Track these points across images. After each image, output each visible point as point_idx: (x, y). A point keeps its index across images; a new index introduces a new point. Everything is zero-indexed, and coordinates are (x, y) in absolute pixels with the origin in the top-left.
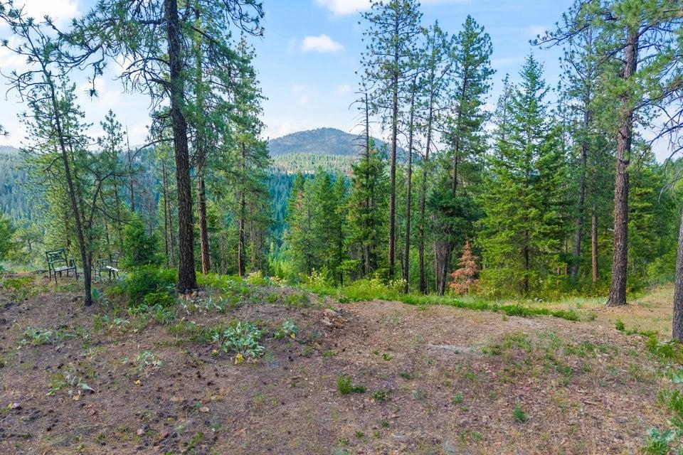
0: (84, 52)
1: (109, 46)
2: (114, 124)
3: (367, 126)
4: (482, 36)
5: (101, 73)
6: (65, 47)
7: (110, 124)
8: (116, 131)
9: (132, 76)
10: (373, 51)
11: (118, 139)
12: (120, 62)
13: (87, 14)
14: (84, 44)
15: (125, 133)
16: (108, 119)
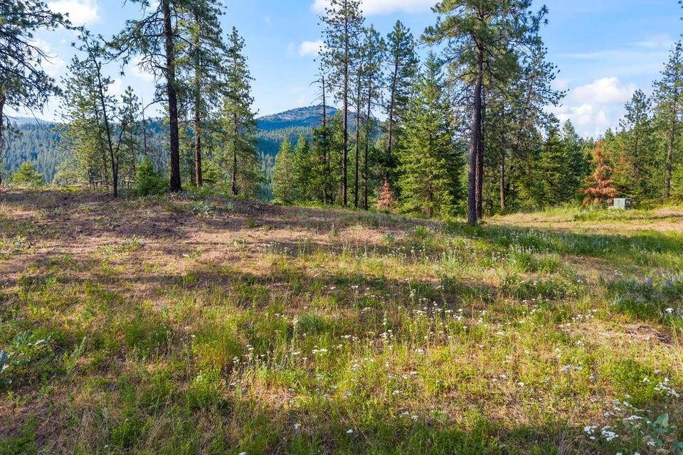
0: (119, 52)
1: (132, 50)
2: (132, 97)
3: (324, 100)
4: (407, 35)
5: (127, 63)
6: (108, 49)
7: (129, 97)
8: (133, 102)
9: (144, 64)
10: (329, 45)
11: (135, 108)
12: (138, 57)
13: (120, 32)
14: (119, 48)
15: (140, 104)
16: (127, 92)
